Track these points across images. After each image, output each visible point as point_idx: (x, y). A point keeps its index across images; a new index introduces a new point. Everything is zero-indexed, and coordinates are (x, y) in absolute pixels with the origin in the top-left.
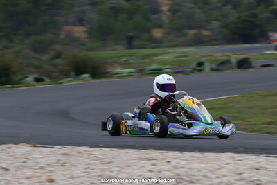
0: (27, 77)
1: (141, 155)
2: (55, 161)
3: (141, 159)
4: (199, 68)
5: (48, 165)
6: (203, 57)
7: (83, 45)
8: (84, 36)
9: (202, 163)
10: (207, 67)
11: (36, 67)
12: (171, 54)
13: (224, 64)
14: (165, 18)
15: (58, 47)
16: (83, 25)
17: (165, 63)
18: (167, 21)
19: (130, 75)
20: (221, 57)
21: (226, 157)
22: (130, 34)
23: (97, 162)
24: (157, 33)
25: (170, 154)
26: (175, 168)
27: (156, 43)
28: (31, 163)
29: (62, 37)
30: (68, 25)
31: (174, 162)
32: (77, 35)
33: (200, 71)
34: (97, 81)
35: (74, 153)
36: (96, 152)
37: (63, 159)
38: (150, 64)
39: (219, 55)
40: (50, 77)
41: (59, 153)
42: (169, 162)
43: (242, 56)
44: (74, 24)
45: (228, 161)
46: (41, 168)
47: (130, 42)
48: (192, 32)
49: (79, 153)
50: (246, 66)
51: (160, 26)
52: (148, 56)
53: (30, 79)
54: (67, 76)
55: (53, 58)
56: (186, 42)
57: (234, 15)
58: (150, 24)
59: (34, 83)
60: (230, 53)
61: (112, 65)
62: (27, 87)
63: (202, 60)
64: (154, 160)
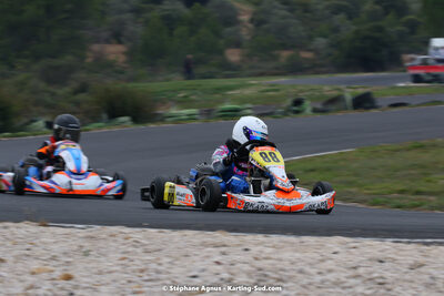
0: (35, 121)
1: (205, 239)
2: (76, 248)
3: (205, 245)
4: (295, 108)
5: (65, 253)
6: (302, 91)
7: (122, 73)
8: (122, 58)
9: (296, 251)
10: (308, 106)
11: (49, 106)
12: (254, 86)
13: (333, 102)
14: (245, 33)
15: (82, 75)
16: (120, 42)
17: (243, 100)
18: (248, 38)
19: (191, 118)
20: (329, 91)
21: (334, 242)
22: (190, 56)
23: (139, 250)
24: (233, 56)
25: (249, 238)
26: (256, 259)
27: (230, 70)
28: (38, 251)
29: (89, 60)
30: (98, 42)
31: (255, 250)
32: (112, 57)
33: (297, 112)
34: (142, 127)
35: (104, 236)
36: (137, 234)
37: (86, 244)
38: (221, 102)
39: (326, 88)
41: (80, 235)
42: (247, 250)
43: (361, 91)
44: (107, 41)
45: (337, 249)
46: (54, 258)
48: (285, 54)
49: (111, 236)
50: (367, 105)
51: (238, 45)
52: (218, 90)
53: (40, 124)
54: (95, 119)
55: (76, 92)
56: (277, 68)
57: (348, 29)
58: (222, 42)
59: (45, 130)
60: (342, 87)
61: (163, 103)
62: (35, 135)
63: (301, 95)
64: (224, 246)
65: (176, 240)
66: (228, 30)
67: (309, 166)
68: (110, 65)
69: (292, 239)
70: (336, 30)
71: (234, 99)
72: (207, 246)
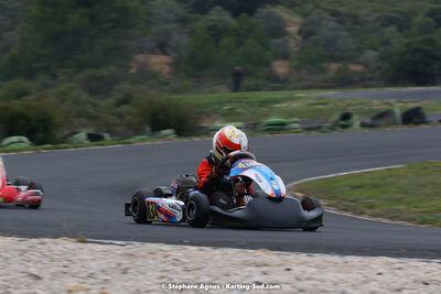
0: (76, 133)
2: (114, 265)
3: (246, 264)
4: (343, 123)
5: (103, 271)
6: (349, 105)
7: (166, 84)
8: (167, 69)
9: (339, 272)
10: (356, 121)
11: (91, 118)
12: (302, 100)
13: (382, 117)
14: (293, 44)
15: (126, 87)
16: (165, 53)
17: (290, 114)
18: (296, 49)
20: (378, 105)
22: (238, 68)
24: (281, 68)
25: (292, 257)
26: (298, 279)
27: (278, 83)
28: (75, 268)
29: (133, 71)
30: (142, 52)
31: (297, 270)
32: (157, 68)
33: (345, 127)
34: (185, 140)
35: (143, 253)
36: (176, 251)
37: (124, 262)
38: (267, 115)
39: (375, 102)
40: (112, 134)
41: (119, 252)
42: (289, 270)
43: (411, 105)
44: (152, 52)
45: (381, 270)
46: (91, 276)
47: (237, 81)
48: (334, 67)
49: (150, 254)
50: (417, 120)
51: (285, 56)
52: (264, 103)
53: (82, 136)
54: (138, 132)
55: (119, 104)
56: (325, 81)
57: (399, 42)
58: (269, 53)
59: (88, 142)
60: (392, 101)
61: (208, 115)
62: (76, 147)
63: (350, 109)
64: (266, 265)
65: (217, 258)
66: (277, 41)
67: (357, 183)
68: (155, 75)
69: (336, 259)
70: (386, 42)
71: (281, 113)
72: (249, 265)
